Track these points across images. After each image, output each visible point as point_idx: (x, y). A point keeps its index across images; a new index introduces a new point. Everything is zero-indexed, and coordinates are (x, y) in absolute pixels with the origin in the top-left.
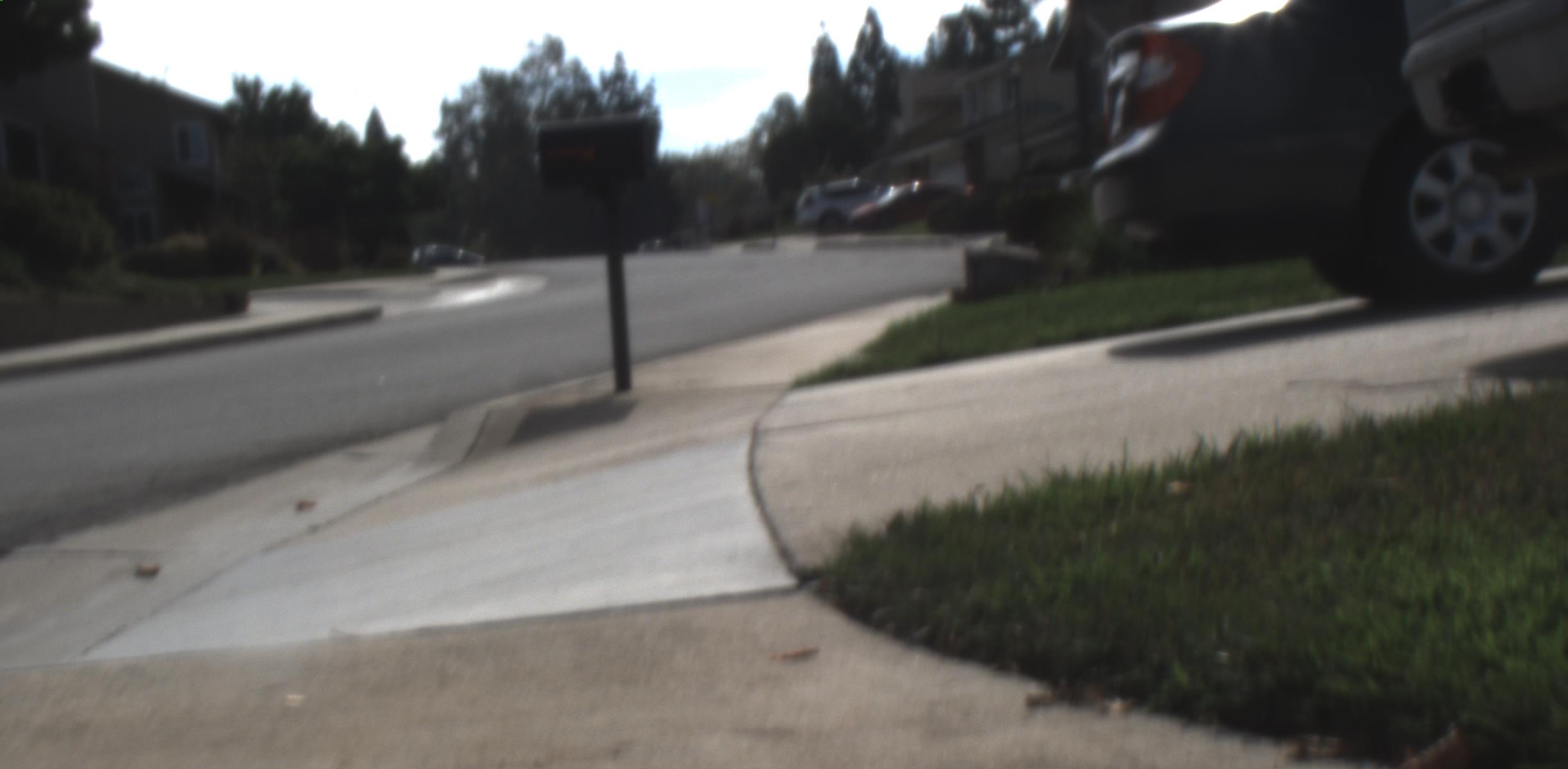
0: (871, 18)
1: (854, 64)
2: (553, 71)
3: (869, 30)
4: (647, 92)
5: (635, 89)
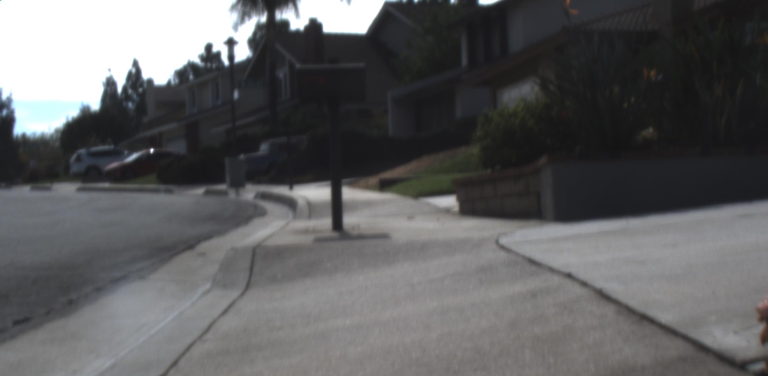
0: (136, 64)
1: (125, 89)
3: (134, 71)
4: (7, 101)
5: (1, 99)
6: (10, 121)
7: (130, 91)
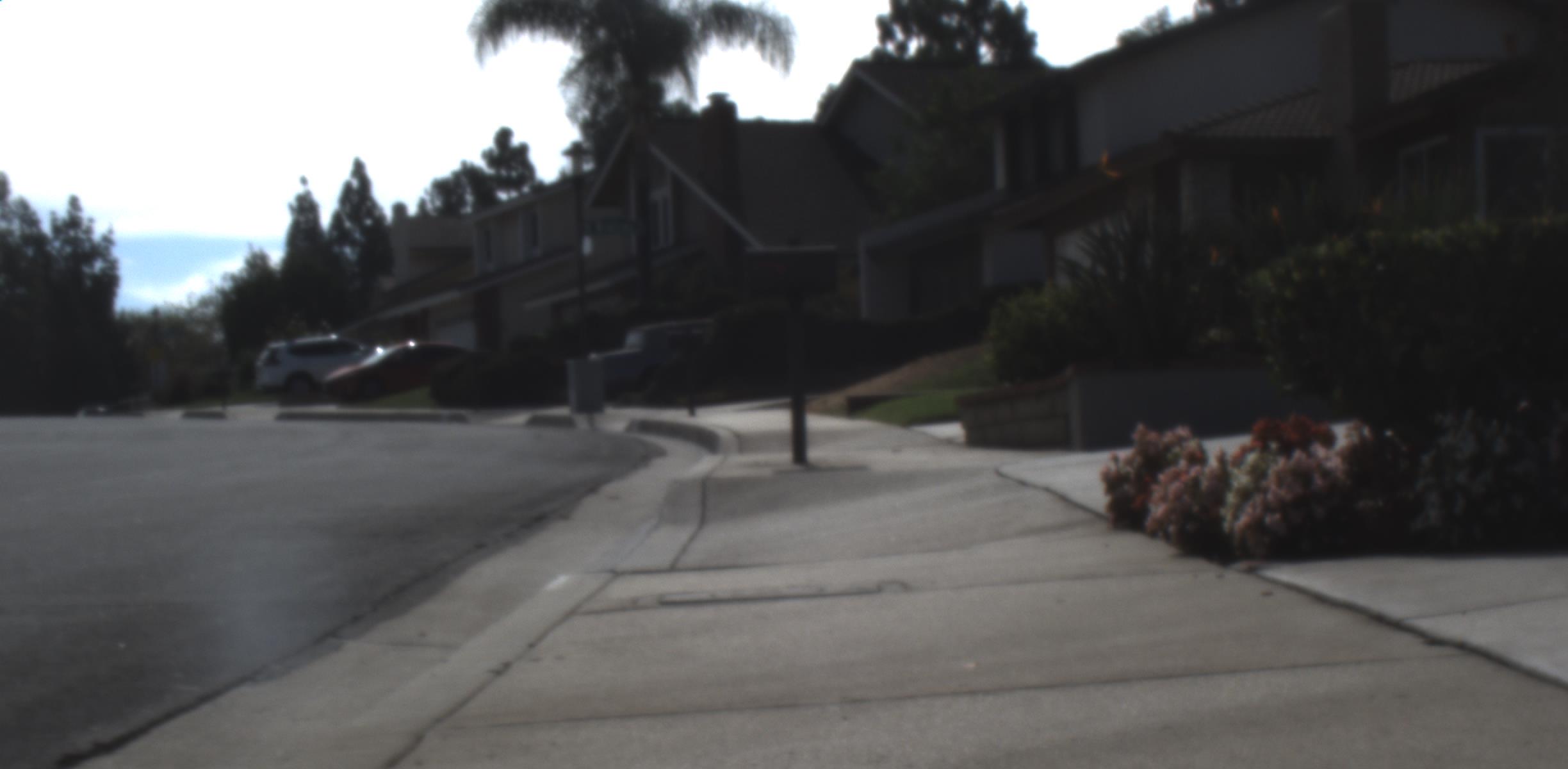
0: (359, 169)
1: (337, 219)
3: (355, 183)
4: (103, 244)
5: (90, 240)
6: (108, 283)
7: (348, 224)
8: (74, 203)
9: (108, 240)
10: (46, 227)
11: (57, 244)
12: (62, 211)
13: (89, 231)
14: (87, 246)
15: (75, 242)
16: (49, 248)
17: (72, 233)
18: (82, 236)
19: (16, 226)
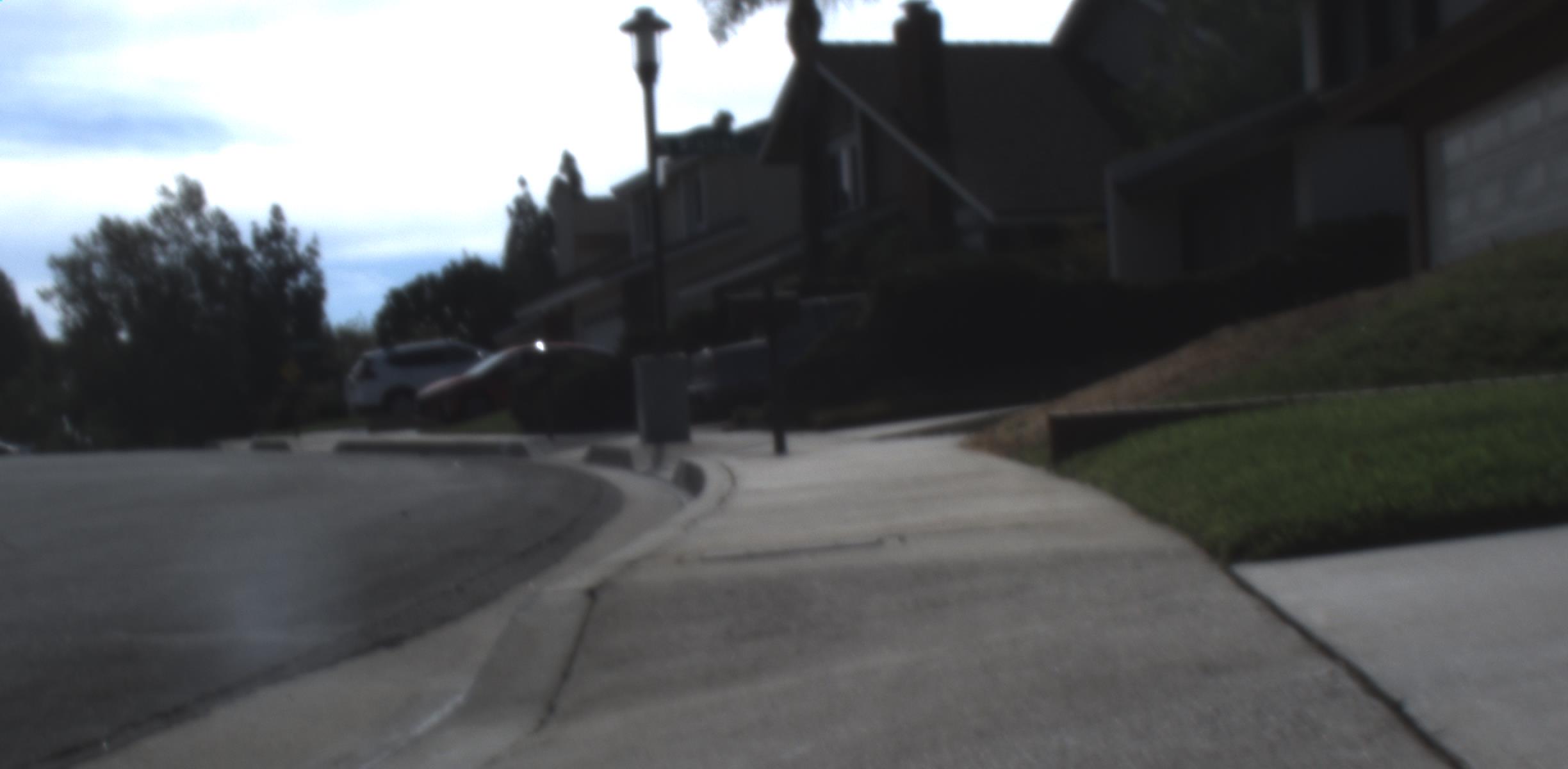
0: (569, 164)
2: (191, 223)
3: (564, 178)
4: (307, 255)
5: (294, 251)
6: (315, 296)
8: (277, 213)
9: (313, 251)
10: (246, 239)
11: (259, 257)
12: (264, 221)
13: (293, 242)
14: (290, 257)
15: (278, 255)
16: (250, 261)
17: (274, 245)
18: (285, 246)
19: (214, 239)
